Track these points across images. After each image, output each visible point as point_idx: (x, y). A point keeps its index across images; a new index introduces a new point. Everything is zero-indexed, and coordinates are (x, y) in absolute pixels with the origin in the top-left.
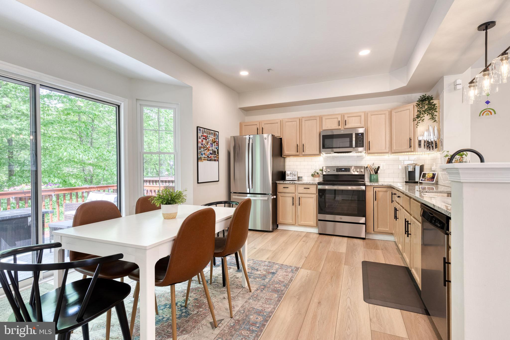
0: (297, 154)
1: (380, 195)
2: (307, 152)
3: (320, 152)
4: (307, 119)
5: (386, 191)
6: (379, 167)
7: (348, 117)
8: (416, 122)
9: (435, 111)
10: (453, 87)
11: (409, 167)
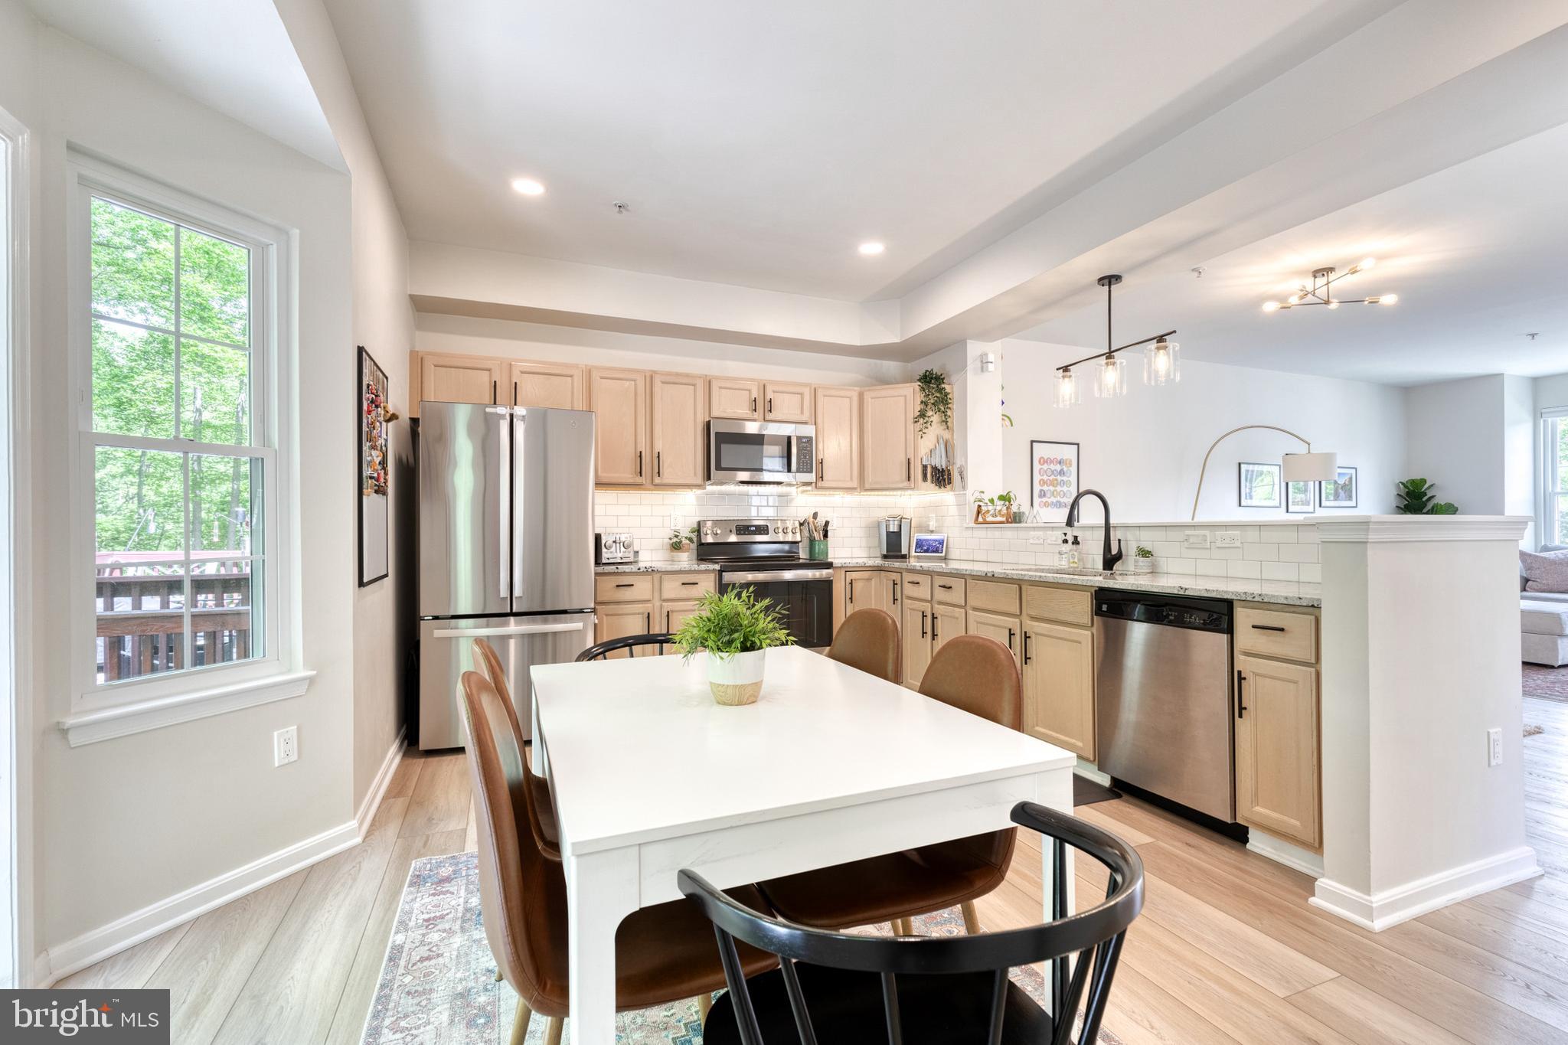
0: (639, 480)
1: (858, 587)
2: (668, 476)
3: (708, 477)
4: (668, 379)
5: (869, 579)
6: (827, 523)
7: (774, 392)
8: (919, 426)
9: (948, 408)
10: (979, 364)
11: (891, 522)
